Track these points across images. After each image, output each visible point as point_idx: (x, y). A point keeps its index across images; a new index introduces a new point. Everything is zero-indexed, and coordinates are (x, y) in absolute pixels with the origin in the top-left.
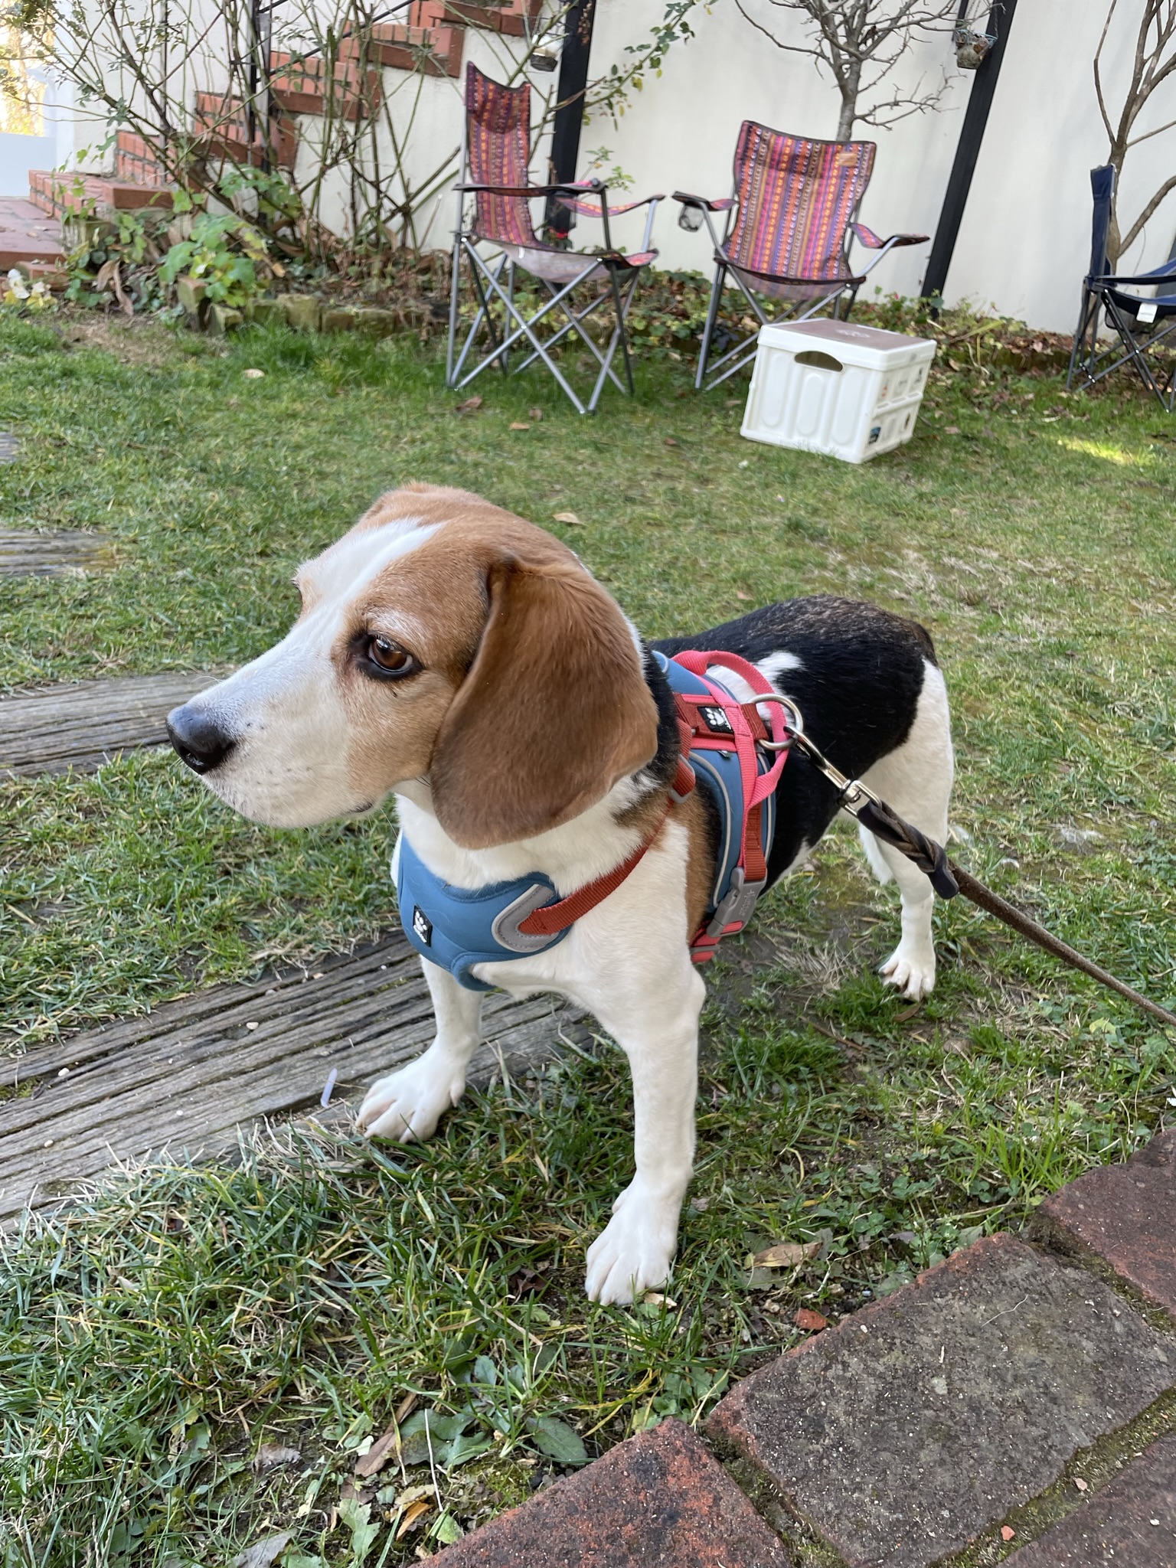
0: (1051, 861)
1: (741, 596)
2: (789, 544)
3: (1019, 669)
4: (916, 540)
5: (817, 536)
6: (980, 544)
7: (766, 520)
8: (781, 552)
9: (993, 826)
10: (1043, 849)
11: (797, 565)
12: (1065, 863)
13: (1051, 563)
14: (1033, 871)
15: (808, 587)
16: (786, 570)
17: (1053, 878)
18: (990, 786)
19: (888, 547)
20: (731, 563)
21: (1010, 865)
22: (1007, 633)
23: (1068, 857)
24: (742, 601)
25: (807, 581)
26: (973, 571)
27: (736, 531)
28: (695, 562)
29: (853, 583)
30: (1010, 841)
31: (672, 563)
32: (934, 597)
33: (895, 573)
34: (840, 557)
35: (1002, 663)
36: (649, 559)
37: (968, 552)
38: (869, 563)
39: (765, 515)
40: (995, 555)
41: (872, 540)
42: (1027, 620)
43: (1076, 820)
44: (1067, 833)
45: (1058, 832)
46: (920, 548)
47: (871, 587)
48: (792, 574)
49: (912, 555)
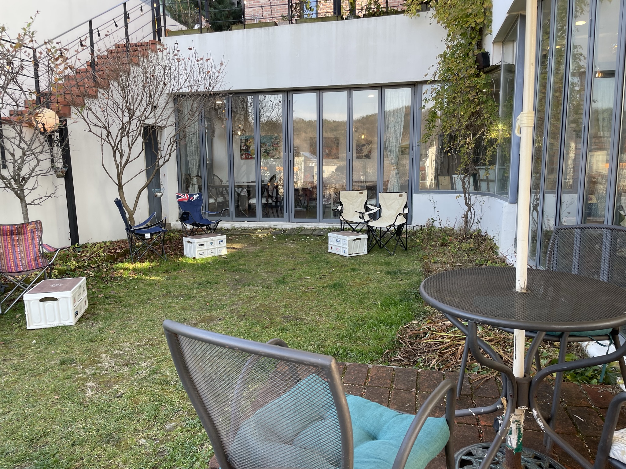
0: (166, 436)
2: (64, 370)
3: (145, 384)
4: (103, 349)
5: (72, 362)
6: (123, 342)
7: (52, 363)
8: (62, 375)
9: (150, 434)
10: (163, 434)
11: (69, 377)
12: (169, 435)
13: (145, 340)
14: (162, 442)
17: (167, 441)
18: (147, 423)
19: (95, 356)
20: (47, 386)
21: (157, 442)
22: (139, 371)
23: (169, 433)
24: (57, 399)
25: (74, 382)
26: (123, 353)
27: (44, 372)
29: (90, 375)
30: (155, 436)
32: (116, 368)
33: (101, 365)
34: (82, 367)
35: (140, 383)
37: (120, 346)
38: (91, 365)
39: (50, 361)
40: (128, 344)
41: (90, 355)
42: (143, 364)
43: (169, 422)
45: (166, 427)
46: (105, 352)
47: (95, 374)
48: (69, 381)
49: (104, 355)
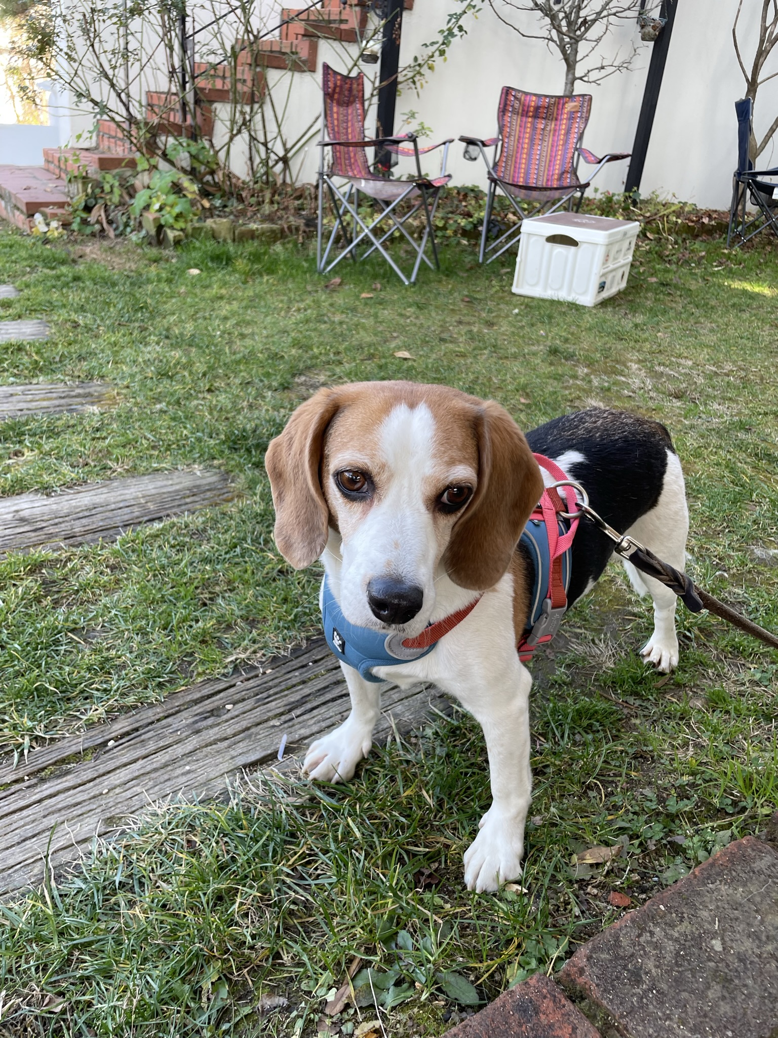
0: (750, 572)
1: (523, 400)
2: (551, 364)
3: (714, 441)
4: (636, 356)
5: (570, 357)
6: (679, 356)
7: (534, 348)
8: (546, 369)
9: (708, 549)
10: (743, 564)
11: (558, 377)
12: (759, 573)
13: (728, 367)
14: (738, 579)
15: (567, 392)
16: (551, 381)
17: (752, 584)
18: (703, 522)
19: (617, 362)
20: (514, 379)
21: (722, 575)
22: (704, 416)
23: (761, 568)
24: (523, 404)
25: (566, 388)
26: (676, 375)
27: (515, 357)
28: (490, 379)
29: (596, 387)
30: (720, 559)
31: (475, 381)
32: (654, 394)
33: (623, 379)
34: (586, 370)
35: (702, 437)
36: (459, 379)
37: (672, 362)
38: (605, 373)
39: (533, 345)
40: (690, 363)
41: (606, 358)
42: (716, 406)
43: (764, 542)
44: (759, 552)
45: (752, 551)
46: (639, 361)
47: (609, 389)
48: (555, 383)
49: (634, 366)
